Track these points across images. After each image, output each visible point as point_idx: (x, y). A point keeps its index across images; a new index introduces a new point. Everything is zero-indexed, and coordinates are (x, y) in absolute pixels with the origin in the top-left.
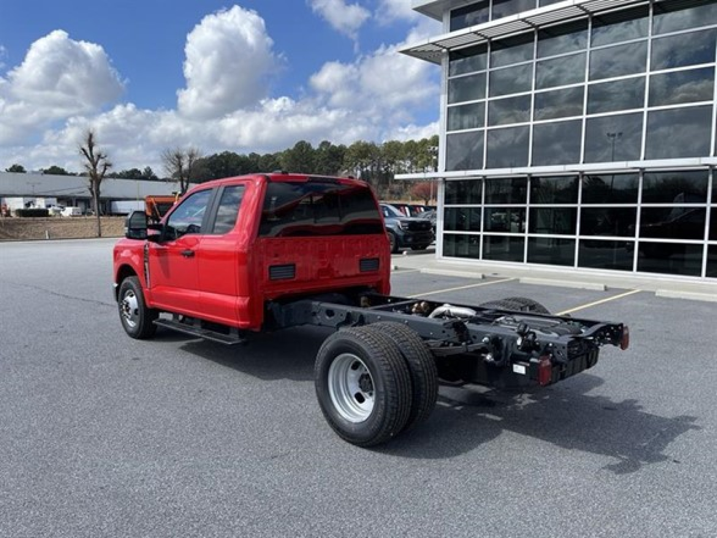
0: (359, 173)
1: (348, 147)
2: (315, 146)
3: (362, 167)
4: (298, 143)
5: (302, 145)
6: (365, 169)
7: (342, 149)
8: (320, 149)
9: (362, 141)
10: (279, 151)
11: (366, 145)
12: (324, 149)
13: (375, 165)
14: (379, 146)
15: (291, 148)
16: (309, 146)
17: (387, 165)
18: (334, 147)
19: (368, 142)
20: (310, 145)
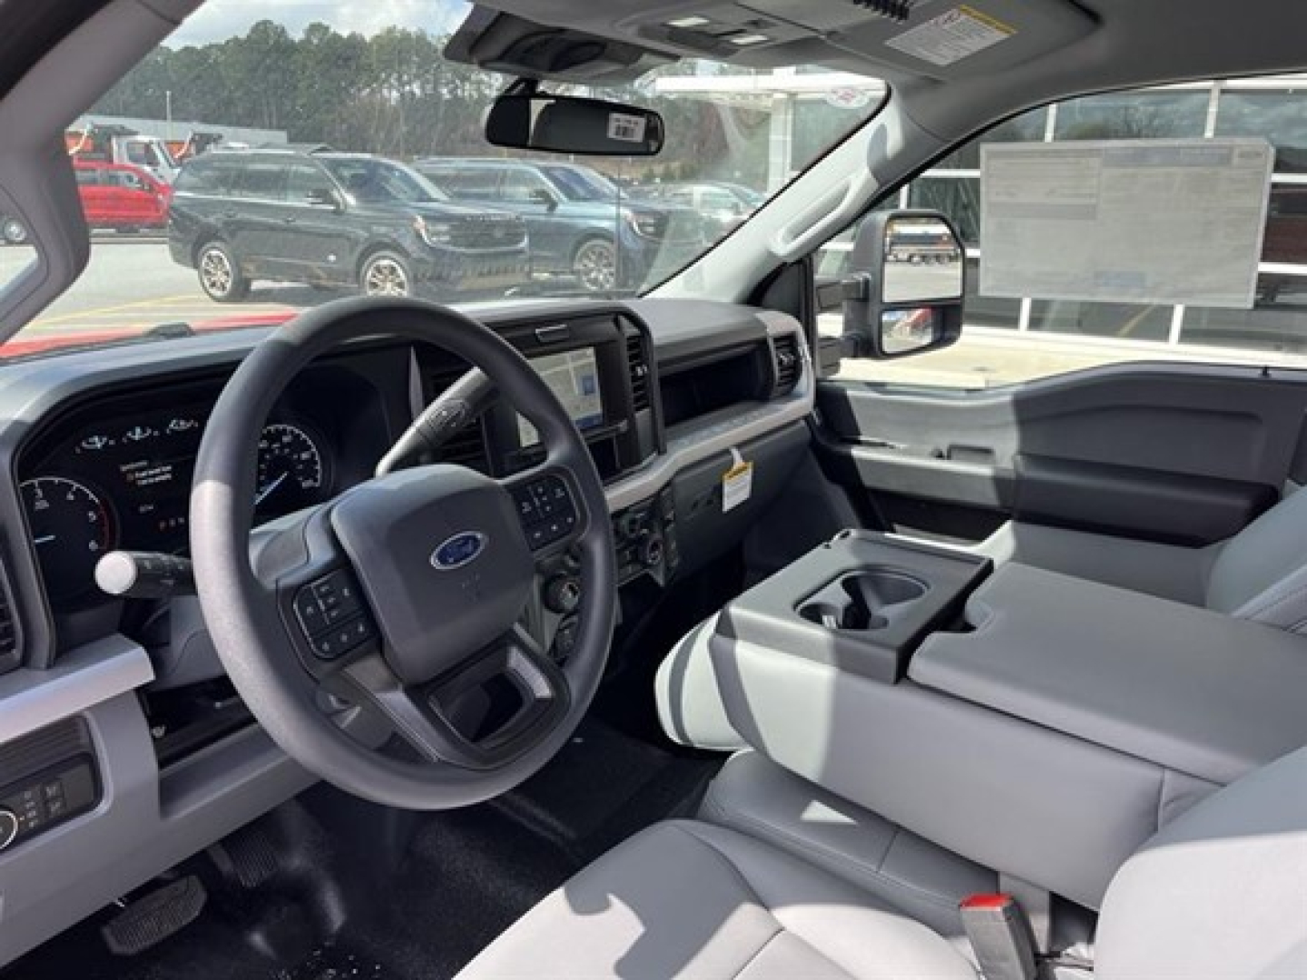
0: (395, 94)
1: (368, 39)
2: (297, 35)
3: (402, 84)
4: (258, 25)
5: (265, 31)
6: (407, 88)
7: (355, 43)
8: (307, 41)
9: (400, 27)
10: (214, 41)
11: (406, 36)
12: (315, 41)
13: (427, 81)
14: (434, 42)
15: (243, 35)
16: (282, 32)
17: (453, 82)
18: (337, 37)
19: (413, 29)
20: (283, 30)
